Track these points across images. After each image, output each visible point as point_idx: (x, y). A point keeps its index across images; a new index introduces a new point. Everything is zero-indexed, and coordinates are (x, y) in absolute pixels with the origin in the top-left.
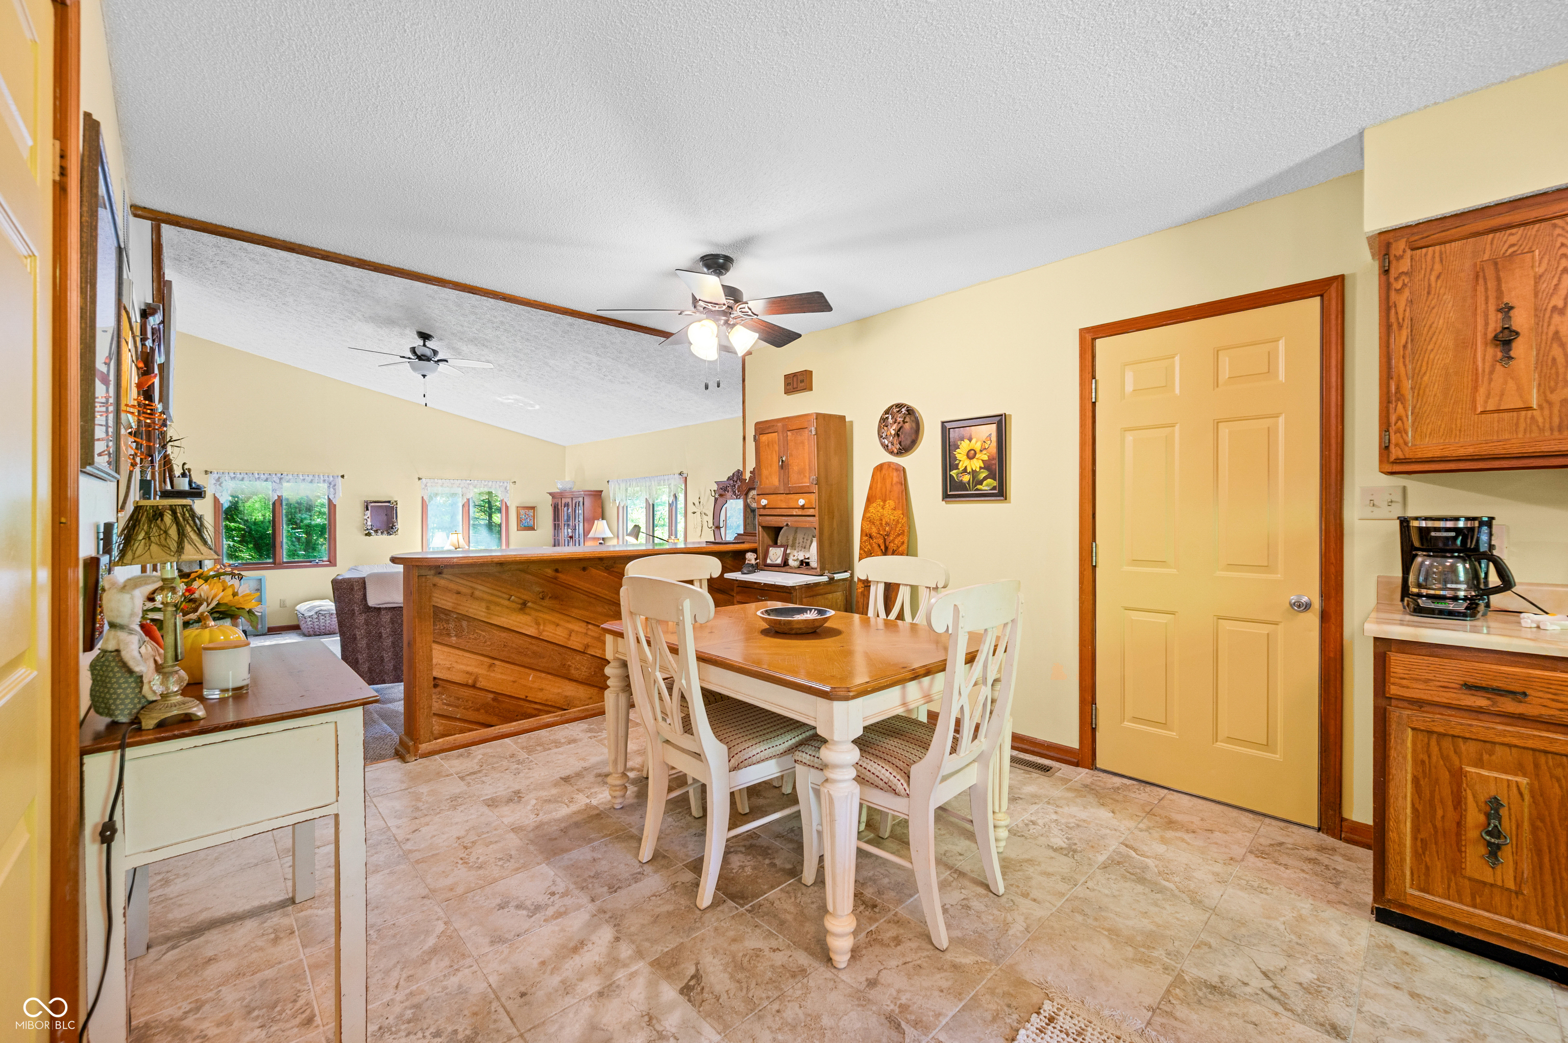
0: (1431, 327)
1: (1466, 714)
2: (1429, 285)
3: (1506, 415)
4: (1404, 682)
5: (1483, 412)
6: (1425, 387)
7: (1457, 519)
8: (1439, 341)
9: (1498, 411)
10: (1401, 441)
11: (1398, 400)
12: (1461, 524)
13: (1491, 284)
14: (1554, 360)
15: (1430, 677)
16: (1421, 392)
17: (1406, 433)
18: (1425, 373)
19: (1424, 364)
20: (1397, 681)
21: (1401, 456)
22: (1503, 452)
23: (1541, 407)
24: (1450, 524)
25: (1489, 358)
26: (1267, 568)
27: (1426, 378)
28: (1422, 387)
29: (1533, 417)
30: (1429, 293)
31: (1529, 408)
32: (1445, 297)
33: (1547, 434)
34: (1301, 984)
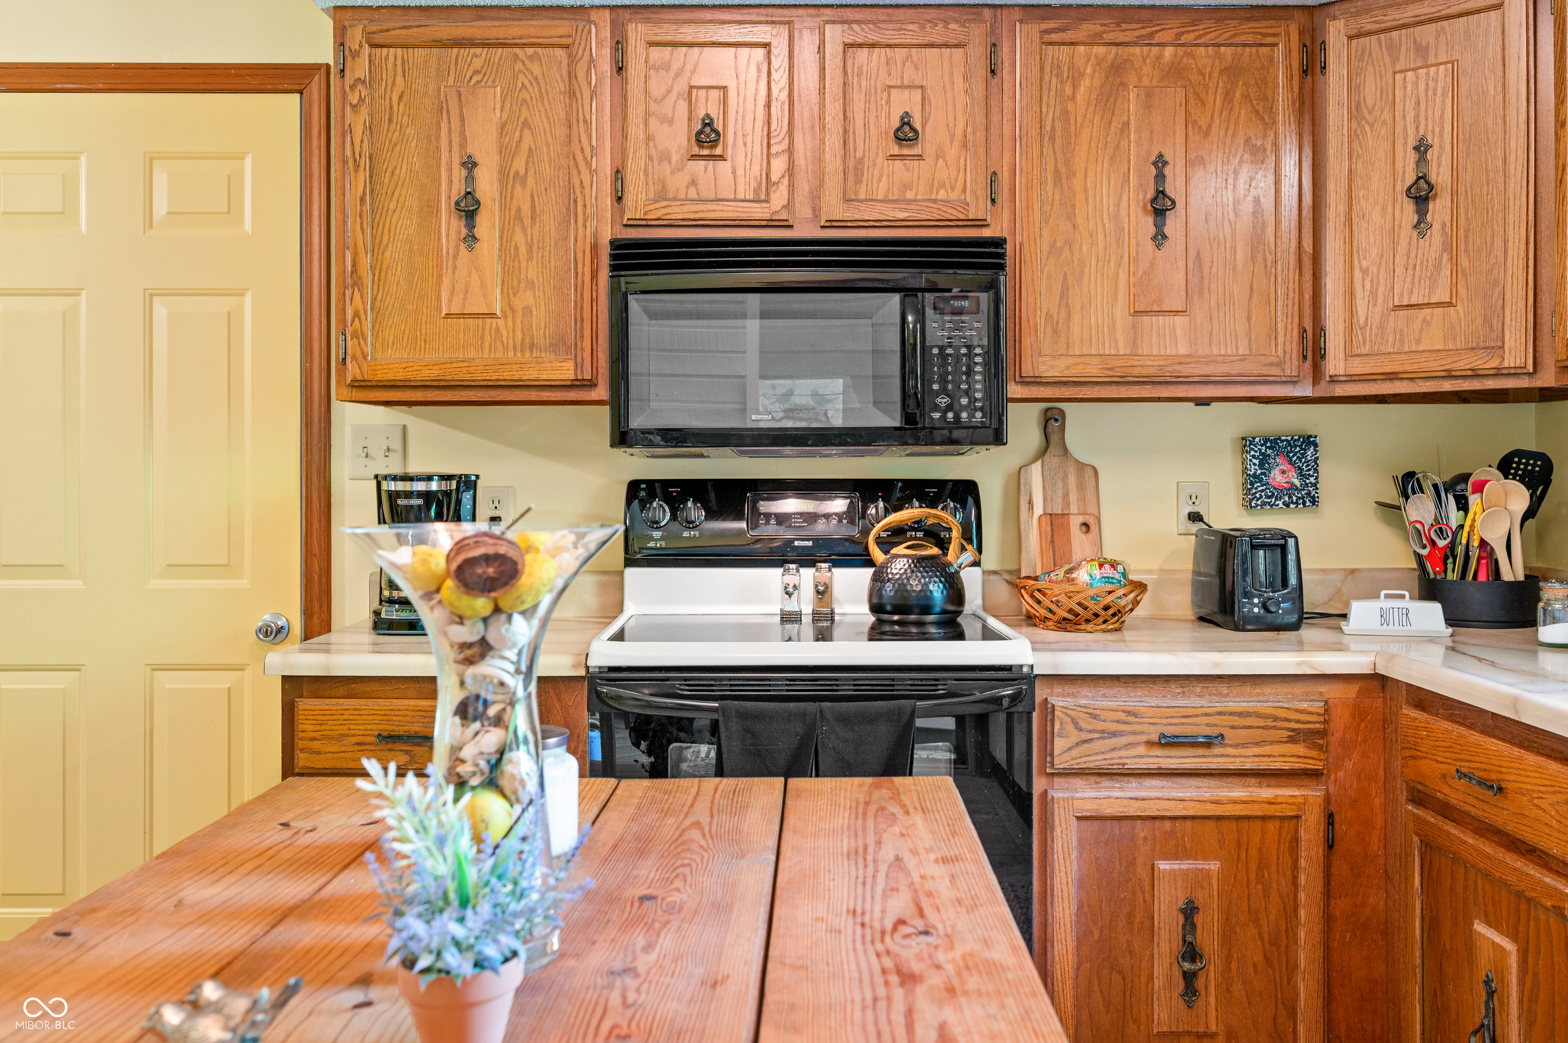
0: (393, 172)
2: (391, 107)
3: (471, 322)
5: (448, 315)
6: (388, 268)
7: (429, 478)
8: (402, 199)
9: (462, 315)
10: (359, 352)
11: (355, 284)
12: (434, 486)
13: (455, 124)
14: (516, 248)
15: (343, 730)
16: (383, 275)
17: (365, 339)
18: (387, 245)
19: (386, 231)
21: (360, 377)
22: (468, 377)
23: (504, 312)
24: (420, 486)
25: (453, 234)
26: (227, 569)
27: (388, 254)
28: (384, 267)
29: (497, 329)
30: (390, 120)
31: (492, 315)
32: (408, 130)
33: (511, 354)
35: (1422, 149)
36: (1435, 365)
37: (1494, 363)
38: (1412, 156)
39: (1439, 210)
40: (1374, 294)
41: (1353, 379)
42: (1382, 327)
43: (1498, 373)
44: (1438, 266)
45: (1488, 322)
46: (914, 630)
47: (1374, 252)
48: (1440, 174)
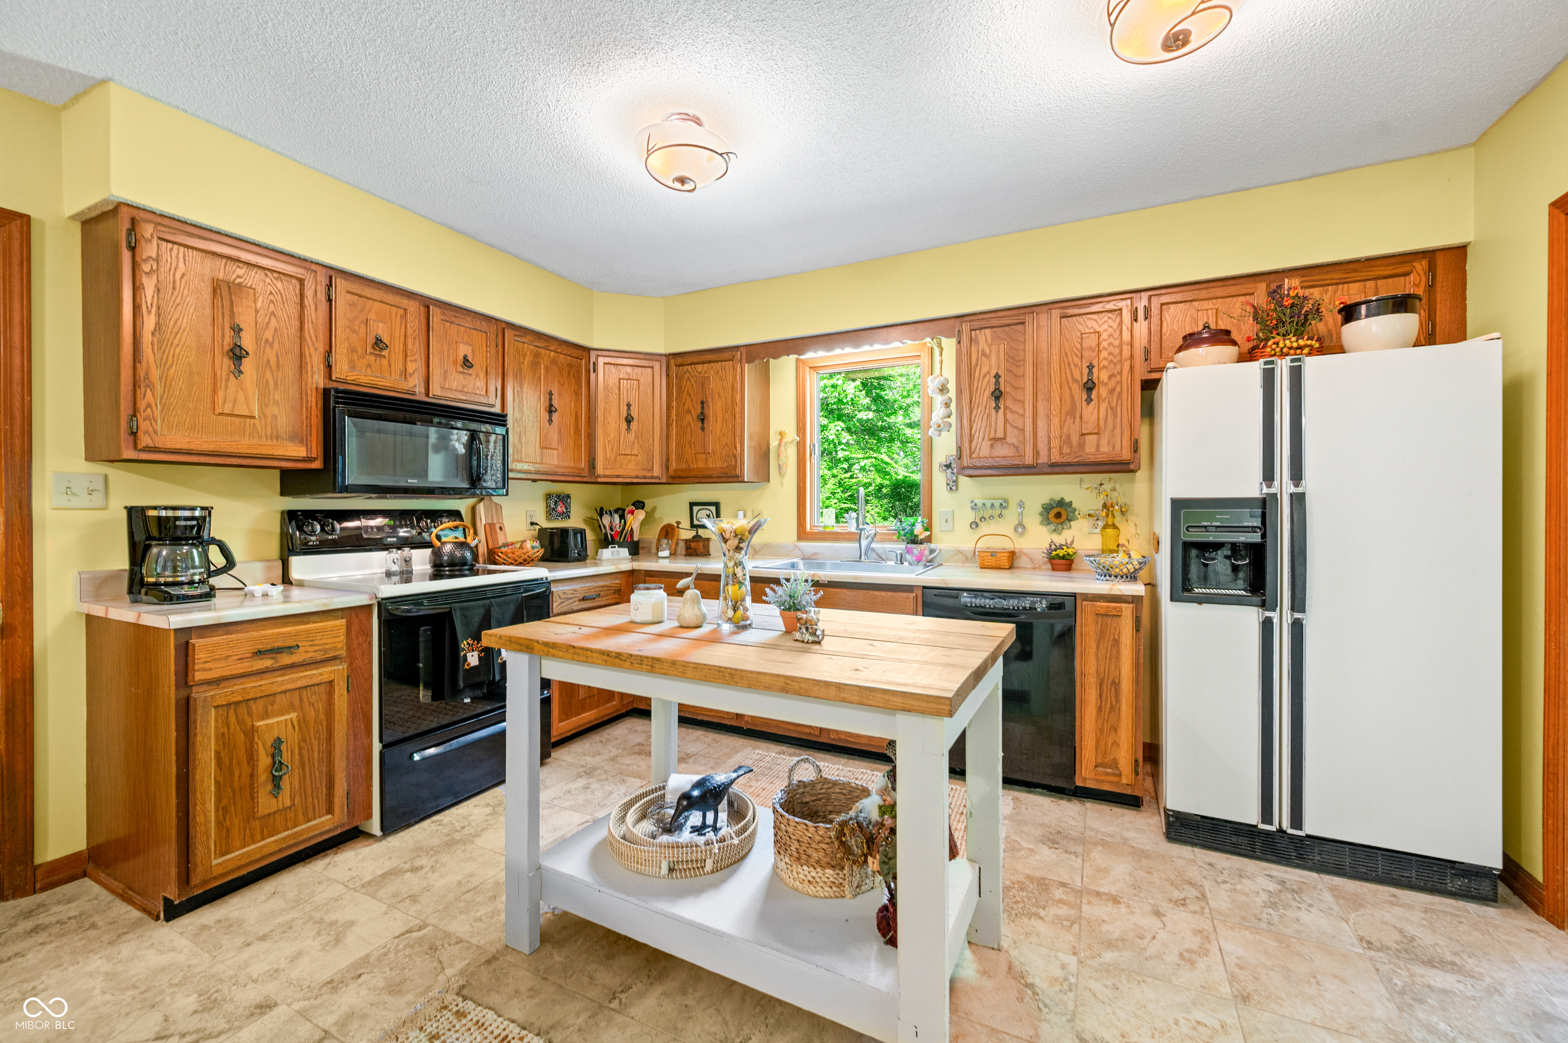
0: (176, 322)
1: (253, 678)
2: (174, 282)
3: (236, 419)
4: (207, 666)
5: (220, 414)
6: (172, 379)
7: (193, 509)
8: (184, 338)
9: (232, 415)
10: (151, 429)
11: (148, 386)
12: (197, 513)
13: (226, 303)
14: (267, 381)
15: (230, 653)
16: (168, 383)
17: (156, 422)
18: (171, 366)
19: (171, 356)
20: (201, 666)
21: (151, 445)
22: (236, 451)
23: (259, 416)
24: (187, 513)
25: (225, 367)
27: (172, 371)
28: (169, 379)
29: (254, 424)
30: (174, 288)
31: (253, 417)
32: (188, 298)
33: (264, 440)
34: (195, 1012)
35: (629, 405)
36: (633, 474)
37: (650, 474)
38: (626, 407)
39: (634, 425)
40: (612, 449)
41: (605, 476)
42: (615, 461)
43: (652, 477)
44: (634, 443)
45: (648, 462)
46: (457, 573)
47: (612, 436)
48: (635, 414)
